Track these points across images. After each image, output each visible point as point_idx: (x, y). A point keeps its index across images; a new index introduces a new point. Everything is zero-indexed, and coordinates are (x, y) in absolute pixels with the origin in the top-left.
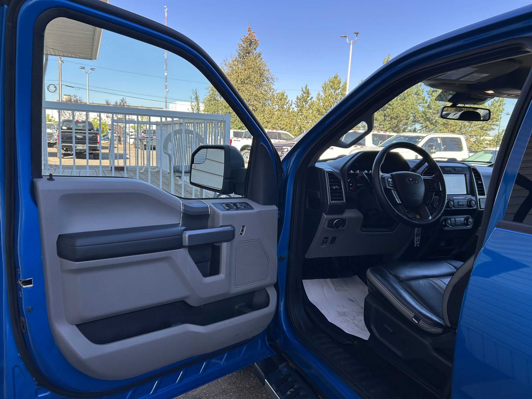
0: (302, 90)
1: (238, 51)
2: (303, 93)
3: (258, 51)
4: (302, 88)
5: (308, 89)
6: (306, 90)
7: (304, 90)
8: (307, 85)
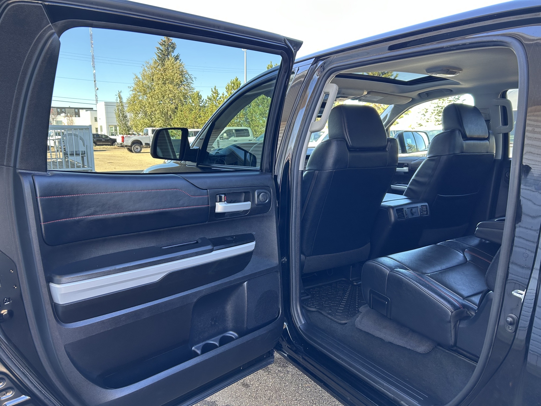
0: (212, 91)
1: (157, 53)
2: (213, 93)
3: (175, 54)
4: (212, 89)
5: (217, 90)
6: (215, 90)
7: (214, 90)
8: (215, 86)
